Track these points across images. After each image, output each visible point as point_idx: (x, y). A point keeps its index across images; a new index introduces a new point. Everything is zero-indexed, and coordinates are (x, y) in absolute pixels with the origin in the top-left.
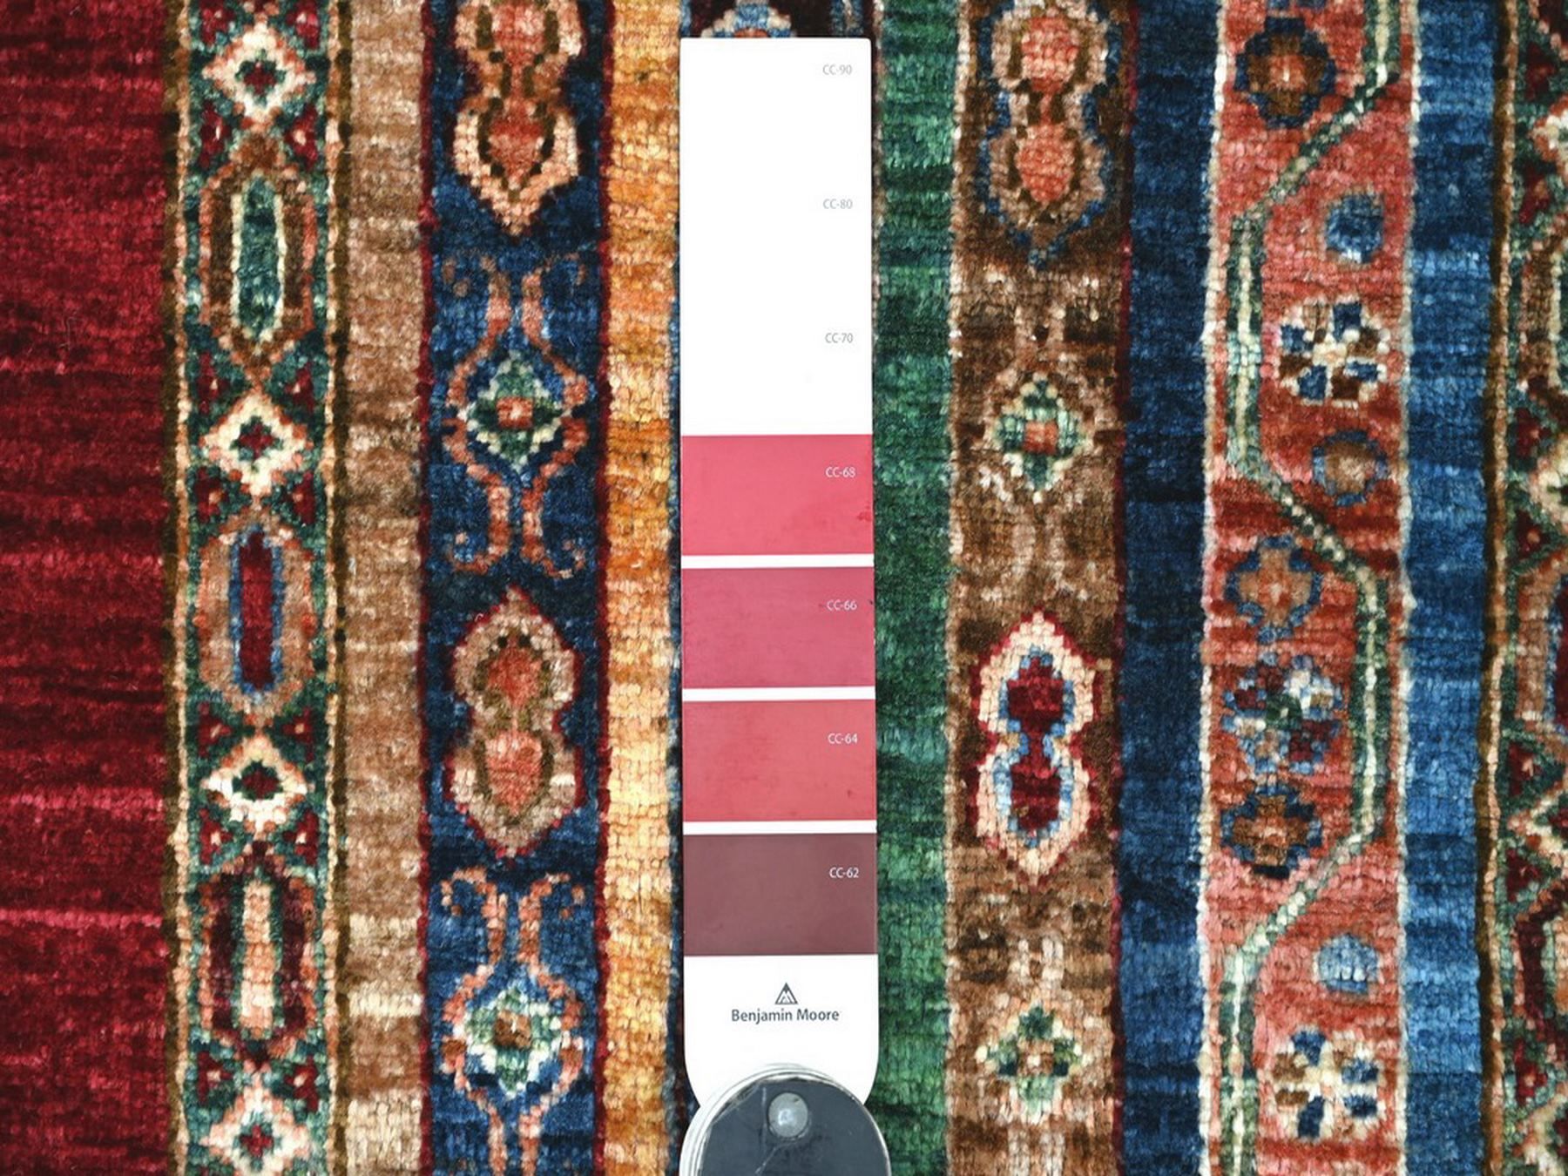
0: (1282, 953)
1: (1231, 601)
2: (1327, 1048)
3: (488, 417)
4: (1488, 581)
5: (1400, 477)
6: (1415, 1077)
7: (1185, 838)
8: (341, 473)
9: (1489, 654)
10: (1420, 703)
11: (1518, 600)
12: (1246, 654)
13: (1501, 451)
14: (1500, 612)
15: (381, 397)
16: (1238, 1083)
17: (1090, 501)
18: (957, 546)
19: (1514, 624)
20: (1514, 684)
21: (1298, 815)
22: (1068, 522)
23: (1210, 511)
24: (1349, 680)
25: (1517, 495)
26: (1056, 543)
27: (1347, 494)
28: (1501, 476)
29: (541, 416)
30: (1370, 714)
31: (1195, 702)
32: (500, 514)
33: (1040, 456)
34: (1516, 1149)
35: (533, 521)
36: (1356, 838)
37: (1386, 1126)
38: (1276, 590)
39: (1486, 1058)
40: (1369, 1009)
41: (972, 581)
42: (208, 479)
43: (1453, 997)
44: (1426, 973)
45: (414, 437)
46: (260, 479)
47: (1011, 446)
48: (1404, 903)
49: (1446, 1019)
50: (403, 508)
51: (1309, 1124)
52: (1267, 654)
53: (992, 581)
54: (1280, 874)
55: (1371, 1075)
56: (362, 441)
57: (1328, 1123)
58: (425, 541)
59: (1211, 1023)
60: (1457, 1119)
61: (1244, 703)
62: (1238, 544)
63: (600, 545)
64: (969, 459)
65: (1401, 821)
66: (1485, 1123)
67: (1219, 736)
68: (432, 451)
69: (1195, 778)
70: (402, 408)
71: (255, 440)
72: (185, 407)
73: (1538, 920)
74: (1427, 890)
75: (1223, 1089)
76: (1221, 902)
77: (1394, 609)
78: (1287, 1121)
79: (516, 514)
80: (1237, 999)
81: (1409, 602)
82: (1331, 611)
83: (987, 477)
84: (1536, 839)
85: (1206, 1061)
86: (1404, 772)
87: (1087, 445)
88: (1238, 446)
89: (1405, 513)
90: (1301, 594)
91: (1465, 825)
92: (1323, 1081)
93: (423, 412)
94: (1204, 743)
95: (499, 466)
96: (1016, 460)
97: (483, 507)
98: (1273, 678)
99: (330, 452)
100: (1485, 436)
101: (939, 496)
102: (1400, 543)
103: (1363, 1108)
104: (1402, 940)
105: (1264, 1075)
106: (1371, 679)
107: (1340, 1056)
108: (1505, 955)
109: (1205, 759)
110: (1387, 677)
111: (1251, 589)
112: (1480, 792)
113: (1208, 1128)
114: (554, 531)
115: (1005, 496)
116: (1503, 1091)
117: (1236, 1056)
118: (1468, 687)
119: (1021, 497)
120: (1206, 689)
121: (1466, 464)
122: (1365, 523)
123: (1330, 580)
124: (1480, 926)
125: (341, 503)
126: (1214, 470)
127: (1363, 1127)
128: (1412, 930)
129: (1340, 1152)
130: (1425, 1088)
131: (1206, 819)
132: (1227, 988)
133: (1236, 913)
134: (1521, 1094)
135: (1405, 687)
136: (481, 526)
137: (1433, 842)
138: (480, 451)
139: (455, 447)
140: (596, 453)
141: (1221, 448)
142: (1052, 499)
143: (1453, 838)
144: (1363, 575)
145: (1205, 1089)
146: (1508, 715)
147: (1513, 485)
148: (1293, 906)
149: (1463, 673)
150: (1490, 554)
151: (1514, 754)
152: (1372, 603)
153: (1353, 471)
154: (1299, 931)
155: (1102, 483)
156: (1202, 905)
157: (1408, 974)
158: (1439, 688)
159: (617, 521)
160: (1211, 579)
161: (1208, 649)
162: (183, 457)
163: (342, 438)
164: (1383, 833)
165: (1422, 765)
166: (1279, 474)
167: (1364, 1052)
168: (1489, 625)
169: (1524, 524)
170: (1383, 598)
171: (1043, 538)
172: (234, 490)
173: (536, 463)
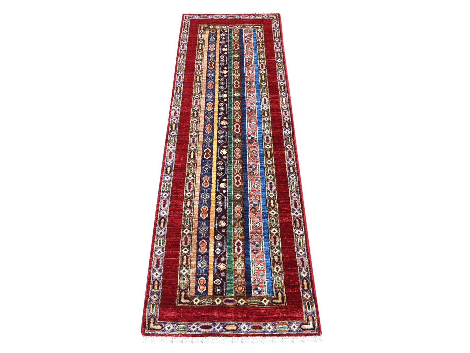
0: (256, 259)
1: (252, 238)
2: (260, 264)
3: (202, 229)
4: (269, 237)
5: (262, 231)
6: (266, 266)
7: (249, 252)
8: (192, 233)
9: (269, 241)
10: (265, 243)
11: (271, 237)
12: (253, 241)
13: (269, 229)
14: (270, 238)
15: (195, 229)
16: (253, 266)
17: (242, 233)
18: (233, 235)
19: (271, 239)
20: (271, 242)
21: (257, 250)
22: (240, 234)
23: (250, 233)
24: (260, 242)
25: (270, 232)
26: (240, 235)
27: (259, 232)
28: (269, 231)
29: (205, 229)
30: (261, 244)
31: (249, 244)
32: (202, 235)
33: (238, 230)
34: (273, 270)
35: (205, 235)
36: (261, 252)
37: (264, 269)
38: (254, 237)
39: (271, 264)
40: (263, 262)
41: (234, 237)
42: (183, 233)
43: (268, 261)
44: (267, 260)
45: (197, 231)
46: (187, 233)
47: (236, 230)
48: (265, 255)
49: (268, 262)
50: (196, 234)
51: (259, 269)
52: (254, 241)
53: (235, 237)
54: (256, 254)
55: (263, 266)
56: (193, 231)
57: (260, 269)
58: (197, 236)
59: (251, 263)
60: (269, 268)
61: (253, 244)
62: (252, 235)
63: (209, 236)
64: (233, 231)
65: (264, 251)
66: (271, 268)
67: (251, 246)
68: (198, 231)
69: (250, 248)
70: (196, 229)
71: (186, 231)
72: (182, 229)
73: (274, 256)
74: (266, 255)
75: (252, 267)
76: (252, 256)
77: (262, 238)
78: (257, 269)
79: (203, 235)
80: (253, 261)
81: (263, 238)
82: (258, 238)
83: (235, 232)
84: (273, 252)
85: (251, 265)
86: (264, 248)
87: (241, 230)
88: (252, 229)
89: (263, 233)
90: (256, 237)
91: (268, 251)
92: (259, 266)
93: (198, 229)
94: (250, 246)
95: (202, 232)
96: (237, 231)
97: (201, 234)
98: (254, 242)
99: (191, 232)
100: (268, 229)
101: (232, 233)
102: (263, 234)
103: (262, 268)
104: (265, 258)
105: (255, 266)
106: (261, 242)
107: (261, 265)
108: (272, 258)
109: (250, 247)
110: (262, 242)
111: (253, 237)
112: (269, 249)
113: (251, 269)
114: (206, 236)
115: (236, 233)
116: (272, 267)
117: (253, 265)
118: (268, 242)
119: (237, 233)
120: (250, 243)
121: (267, 230)
122: (260, 233)
123: (258, 237)
124: (270, 257)
125: (192, 234)
126: (250, 231)
127: (262, 269)
128: (265, 257)
129: (261, 271)
130: (267, 266)
131: (250, 251)
132: (252, 261)
133: (253, 256)
134: (274, 267)
135: (264, 243)
136: (201, 235)
137: (266, 252)
138: (201, 231)
139: (200, 231)
140: (209, 231)
141: (250, 230)
142: (239, 233)
143: (268, 252)
144: (260, 236)
145: (251, 267)
146: (271, 244)
147: (270, 231)
148: (257, 256)
149: (267, 242)
150: (269, 235)
151: (271, 247)
152: (261, 238)
153: (259, 231)
154: (257, 257)
155: (242, 231)
156: (250, 256)
157: (265, 260)
158: (266, 243)
159: (210, 235)
160: (250, 237)
161: (250, 241)
162: (182, 232)
163: (192, 231)
164: (263, 251)
165: (265, 247)
166: (254, 231)
167: (262, 264)
168: (269, 239)
169: (271, 233)
170: (262, 237)
171: (239, 235)
172: (185, 234)
173: (205, 232)
